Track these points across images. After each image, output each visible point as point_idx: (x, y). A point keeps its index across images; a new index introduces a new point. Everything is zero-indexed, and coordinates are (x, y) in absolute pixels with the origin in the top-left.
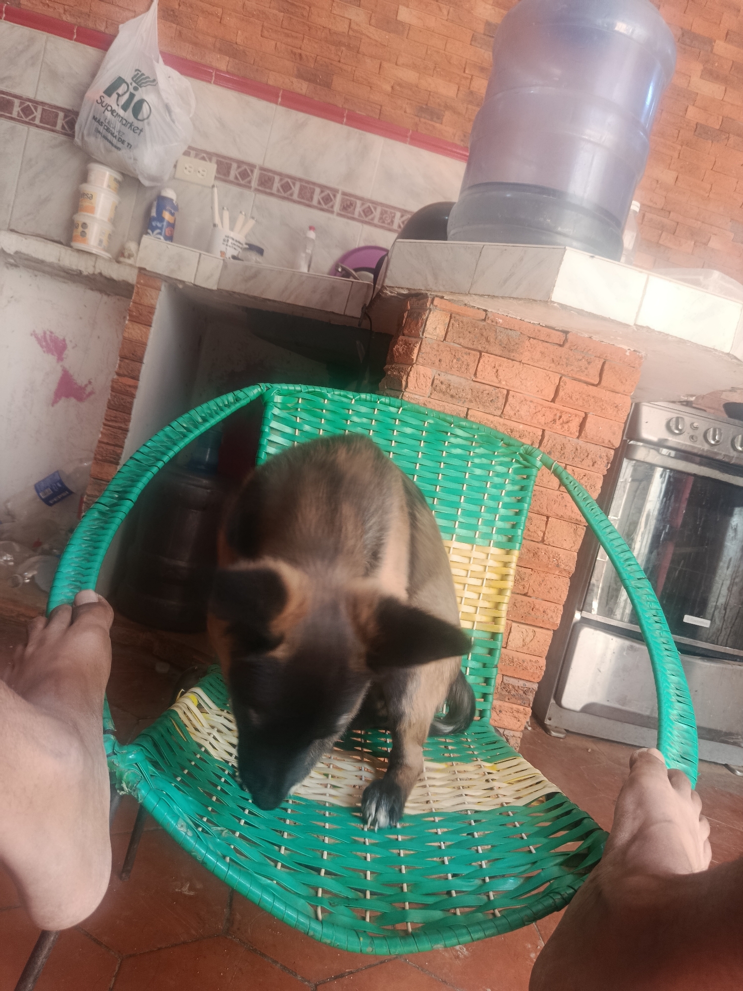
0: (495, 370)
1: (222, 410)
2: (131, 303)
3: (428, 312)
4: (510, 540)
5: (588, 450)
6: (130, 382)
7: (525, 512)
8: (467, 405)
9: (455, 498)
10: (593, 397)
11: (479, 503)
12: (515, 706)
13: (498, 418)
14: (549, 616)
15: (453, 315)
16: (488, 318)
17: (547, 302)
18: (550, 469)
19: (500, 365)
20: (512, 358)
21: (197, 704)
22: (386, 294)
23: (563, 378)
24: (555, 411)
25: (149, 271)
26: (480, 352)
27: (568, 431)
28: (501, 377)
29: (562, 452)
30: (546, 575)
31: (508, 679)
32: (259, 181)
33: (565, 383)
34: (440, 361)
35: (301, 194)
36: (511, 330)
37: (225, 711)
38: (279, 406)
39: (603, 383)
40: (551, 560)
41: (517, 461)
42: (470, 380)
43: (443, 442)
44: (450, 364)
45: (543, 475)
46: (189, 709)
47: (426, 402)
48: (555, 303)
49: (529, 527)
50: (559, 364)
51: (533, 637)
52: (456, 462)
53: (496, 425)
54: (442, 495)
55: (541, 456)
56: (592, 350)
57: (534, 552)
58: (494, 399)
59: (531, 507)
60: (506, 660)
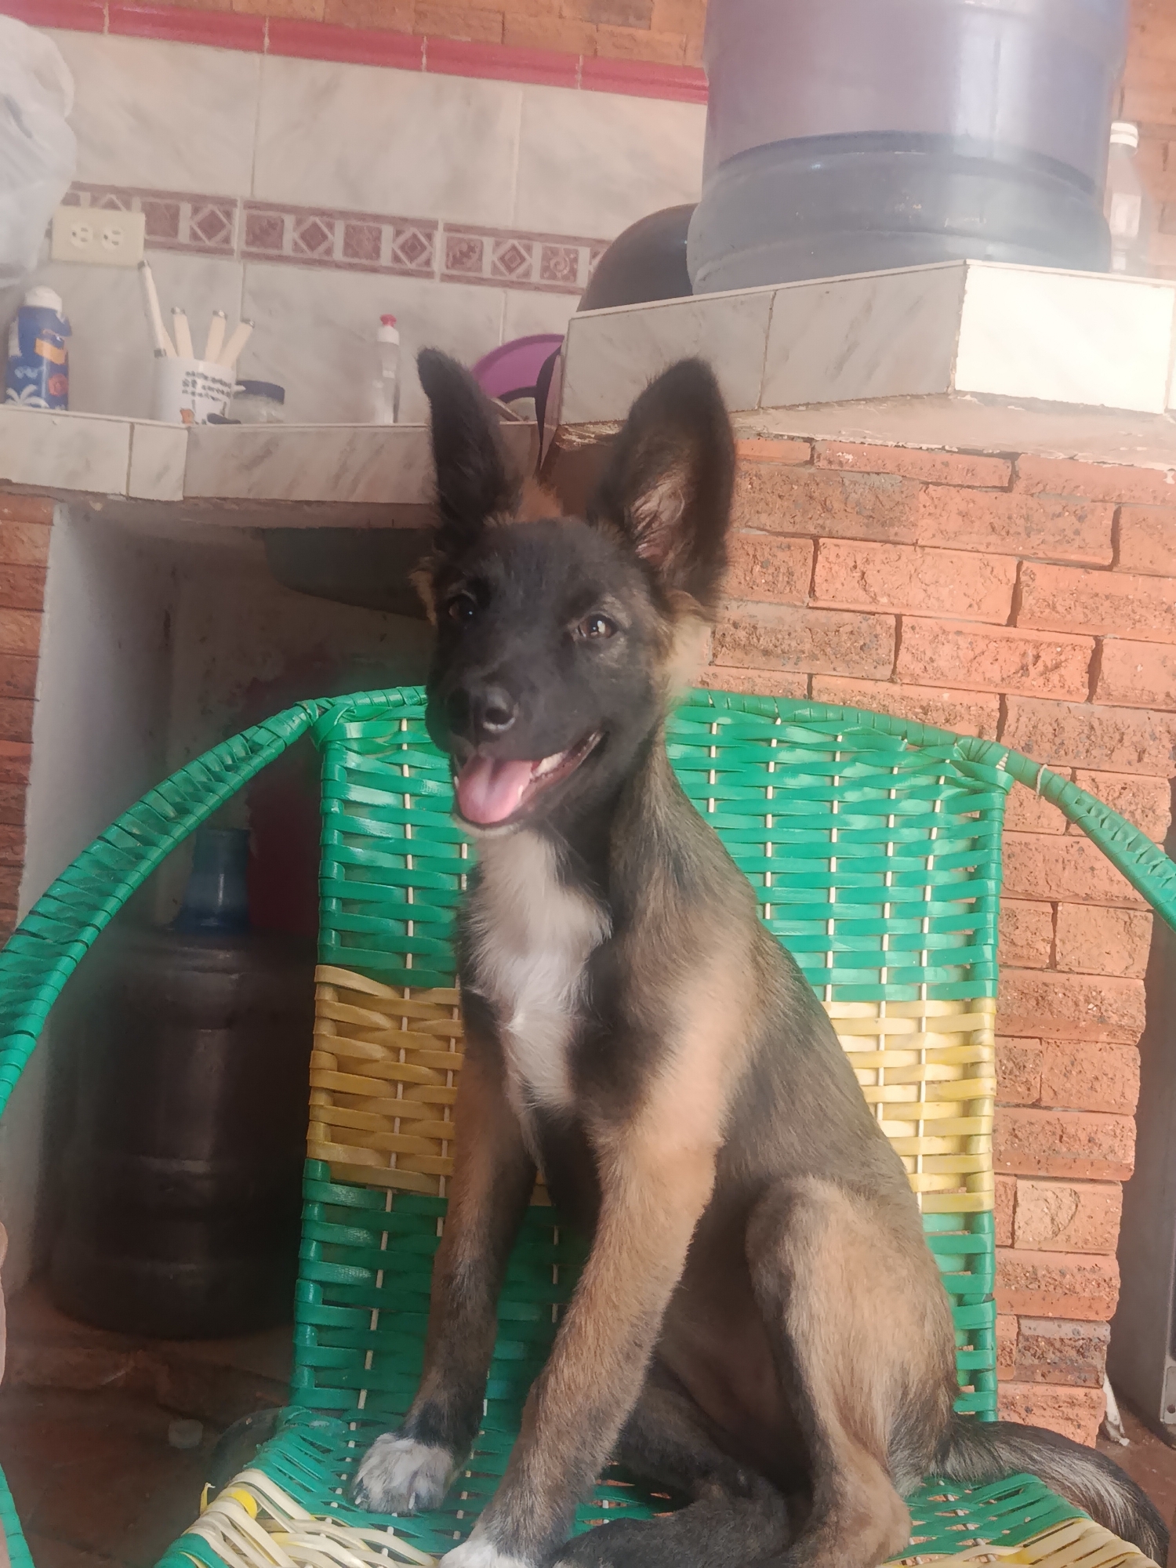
0: (857, 575)
1: (220, 779)
4: (969, 974)
5: (1120, 725)
6: (12, 749)
7: (992, 900)
8: (805, 667)
9: (815, 896)
10: (1107, 597)
11: (875, 897)
12: (1063, 1392)
13: (888, 685)
14: (1105, 1147)
16: (819, 457)
17: (944, 395)
18: (1034, 787)
19: (867, 561)
20: (892, 538)
21: (254, 1511)
22: (571, 442)
23: (1026, 564)
24: (1022, 646)
25: (19, 485)
26: (815, 539)
27: (1063, 687)
28: (875, 589)
29: (1058, 741)
30: (1077, 1046)
31: (1033, 1323)
32: (247, 234)
33: (1032, 576)
35: (350, 249)
36: (878, 474)
37: (329, 1520)
38: (355, 746)
39: (1124, 558)
40: (1082, 1006)
41: (951, 782)
42: (801, 607)
43: (764, 765)
44: (748, 578)
45: (1021, 804)
46: (236, 1528)
47: (704, 676)
48: (965, 393)
49: (1012, 937)
50: (1008, 533)
51: (1074, 1207)
52: (801, 807)
53: (886, 703)
54: (782, 893)
55: (1005, 759)
56: (1082, 487)
57: (1036, 995)
58: (867, 641)
59: (1007, 886)
60: (1016, 1277)
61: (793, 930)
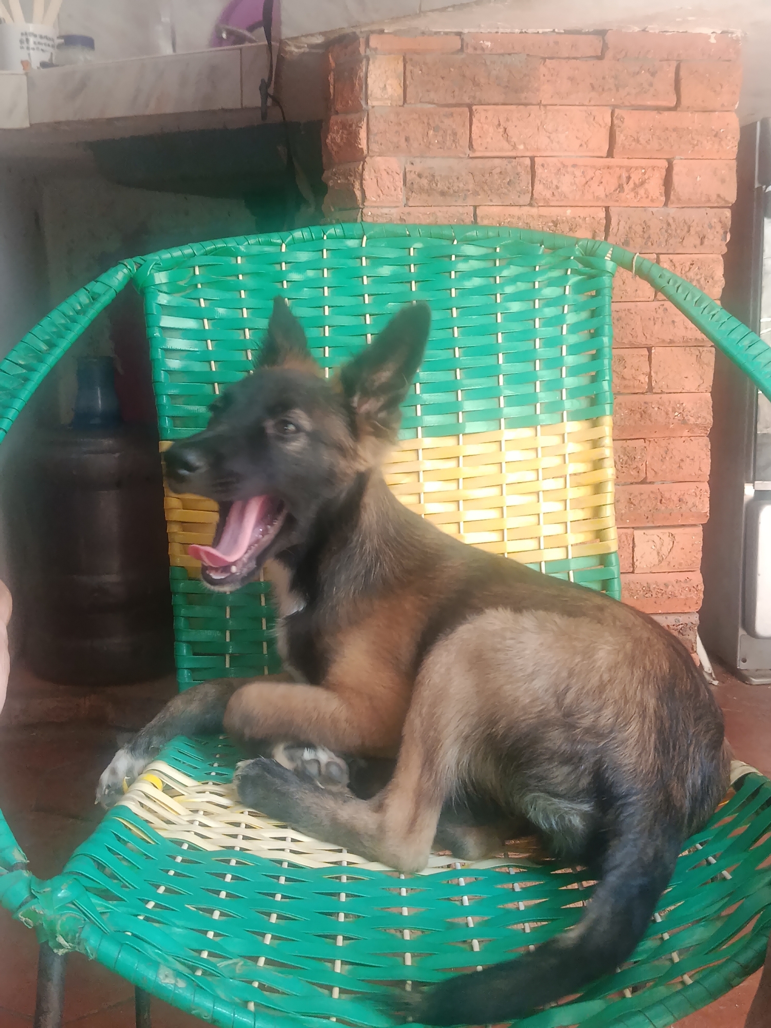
0: (501, 130)
1: (74, 321)
3: (364, 62)
4: (594, 401)
5: (688, 221)
7: (607, 351)
8: (471, 201)
9: (489, 361)
10: (675, 130)
11: (528, 357)
13: (528, 208)
14: (690, 504)
15: (408, 57)
16: (467, 44)
18: (631, 270)
19: (508, 120)
20: (524, 101)
21: (160, 785)
22: (291, 52)
23: (617, 111)
24: (618, 172)
26: (470, 107)
27: (647, 197)
28: (514, 139)
29: (646, 236)
30: (669, 441)
33: (622, 119)
34: (407, 139)
36: (509, 54)
37: (211, 783)
38: (165, 288)
39: (685, 102)
40: (671, 416)
41: (576, 272)
42: (464, 158)
43: (448, 274)
44: (425, 141)
45: (624, 282)
46: (149, 798)
47: (402, 215)
49: (622, 374)
50: (603, 90)
51: (671, 544)
52: (476, 301)
53: (529, 221)
54: (467, 361)
55: (610, 252)
56: (652, 51)
57: (640, 410)
58: (512, 178)
59: (617, 340)
60: (637, 591)
61: (477, 385)
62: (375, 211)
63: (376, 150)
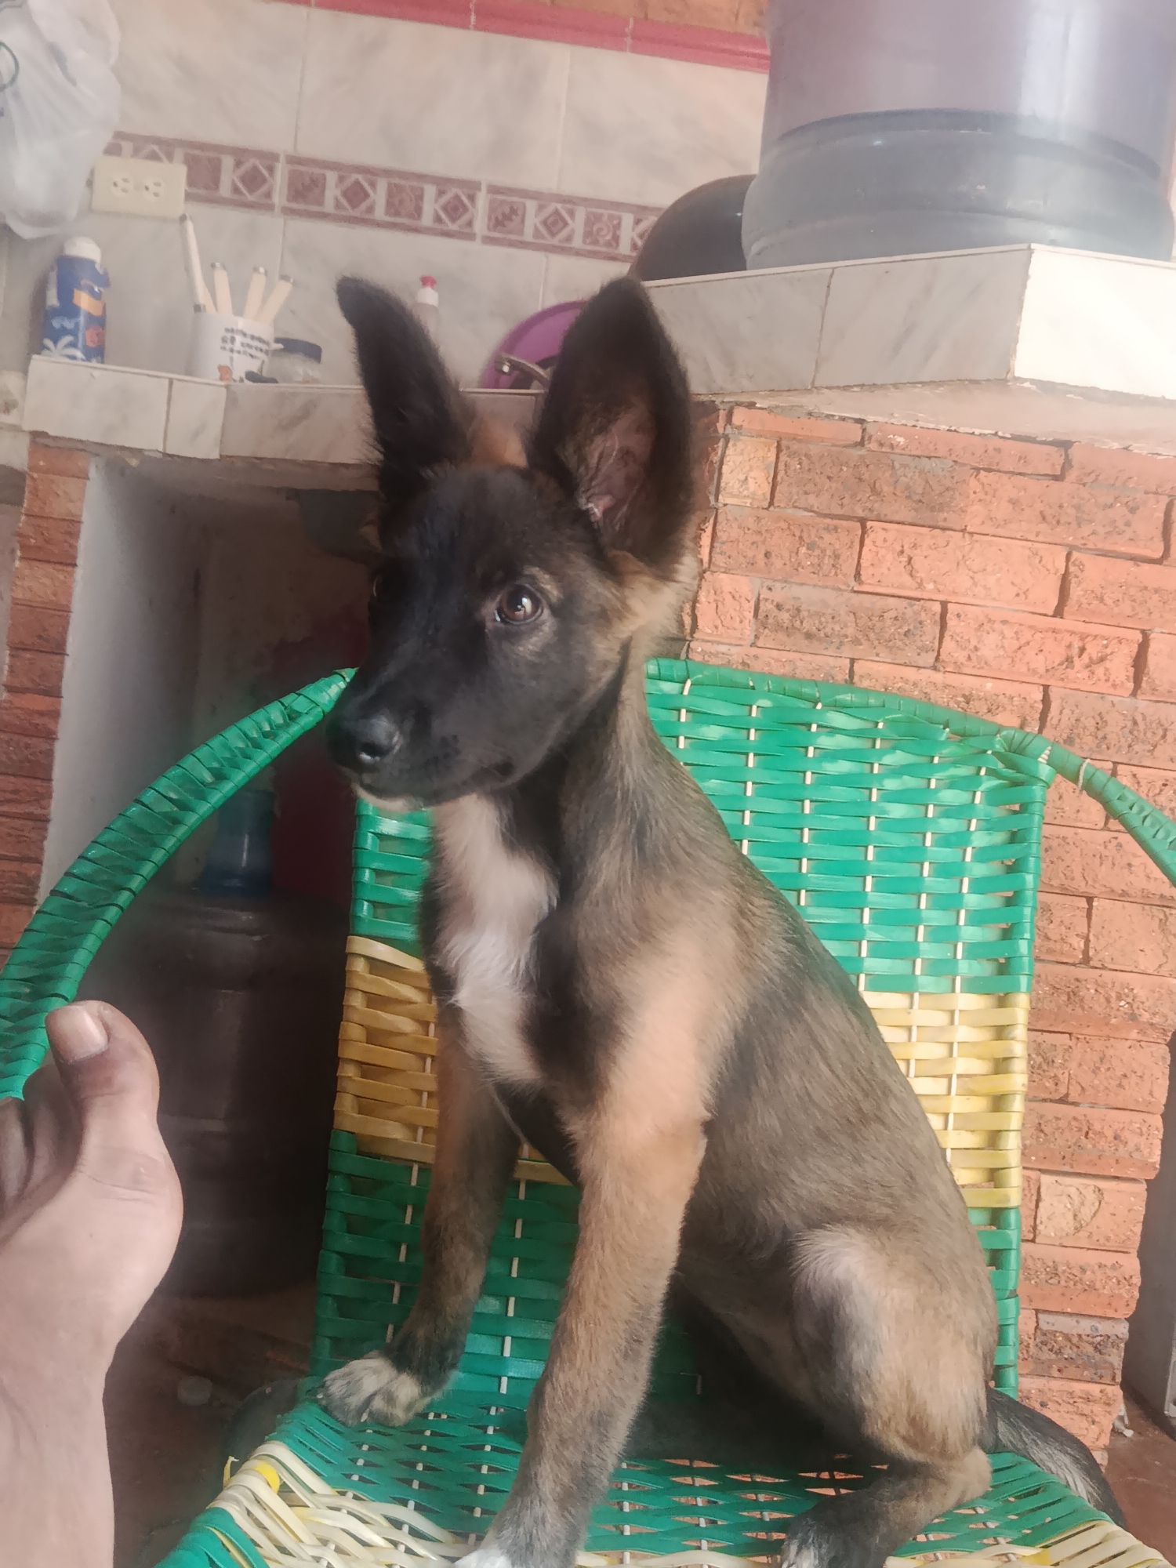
0: (904, 559)
1: (257, 745)
2: (23, 518)
3: (721, 444)
4: (1004, 968)
5: (1163, 721)
6: (41, 703)
7: (1029, 894)
8: (848, 652)
9: (850, 884)
10: (1156, 591)
11: (911, 887)
12: (1078, 1387)
13: (930, 672)
14: (1131, 1146)
15: (784, 443)
16: (870, 438)
17: (1003, 381)
18: (1075, 780)
19: (915, 546)
20: (941, 524)
21: (276, 1485)
23: (1075, 555)
24: (1068, 638)
25: (55, 438)
26: (863, 522)
27: (1107, 680)
28: (921, 575)
29: (1100, 734)
30: (1108, 1043)
31: (1051, 1318)
32: (289, 190)
33: (1081, 567)
34: (767, 555)
35: (392, 207)
36: (929, 458)
37: (350, 1494)
40: (1114, 1004)
41: (992, 773)
42: (846, 591)
43: (803, 750)
44: (793, 560)
45: (1061, 798)
46: (259, 1502)
47: (746, 657)
48: (1025, 380)
49: (1046, 931)
50: (1058, 522)
51: (1097, 1204)
52: (839, 793)
53: (928, 690)
54: (817, 880)
55: (1047, 752)
56: (1136, 478)
57: (1068, 990)
58: (911, 627)
59: (1044, 879)
60: (1037, 1271)
61: (828, 918)
62: (708, 647)
63: (721, 564)
